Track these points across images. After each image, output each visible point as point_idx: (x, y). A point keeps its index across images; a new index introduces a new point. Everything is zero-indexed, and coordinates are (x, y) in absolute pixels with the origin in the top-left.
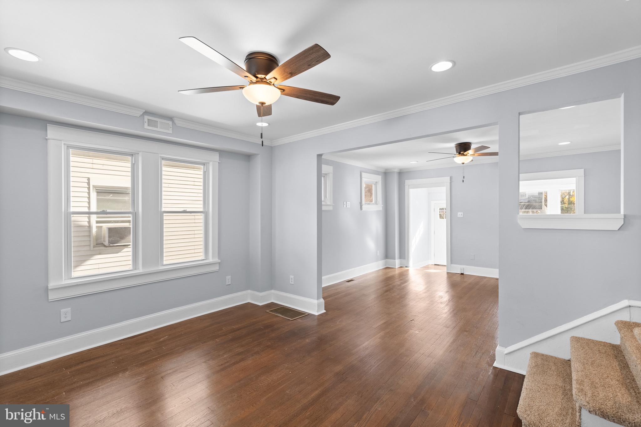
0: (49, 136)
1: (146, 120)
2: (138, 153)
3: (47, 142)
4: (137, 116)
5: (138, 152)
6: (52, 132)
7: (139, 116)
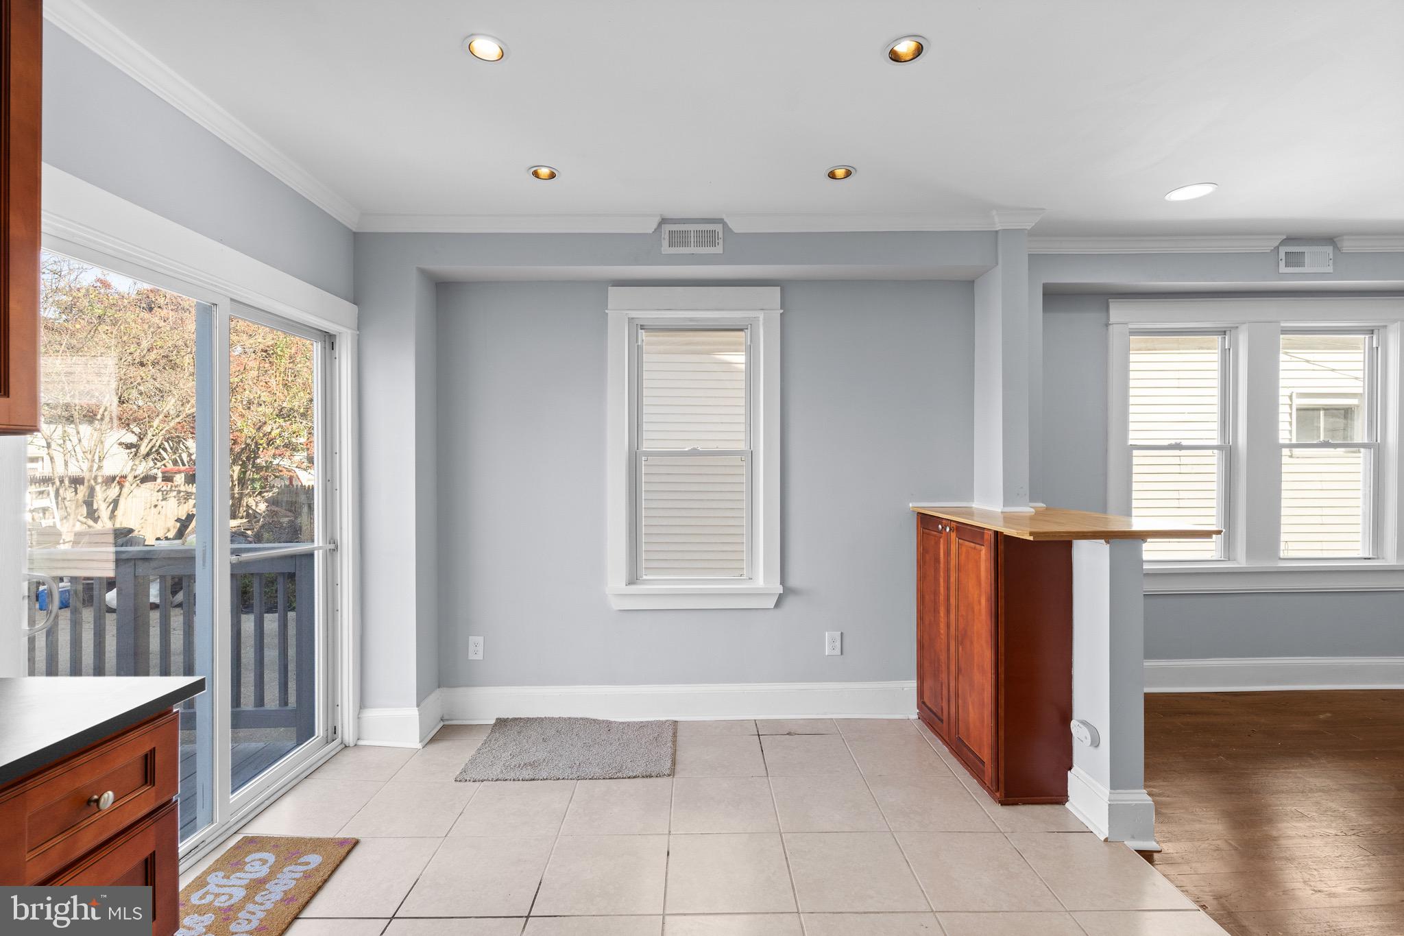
0: (1112, 320)
1: (1282, 255)
2: (1237, 327)
3: (1107, 329)
4: (1267, 251)
5: (1237, 325)
6: (1119, 313)
7: (1269, 251)
